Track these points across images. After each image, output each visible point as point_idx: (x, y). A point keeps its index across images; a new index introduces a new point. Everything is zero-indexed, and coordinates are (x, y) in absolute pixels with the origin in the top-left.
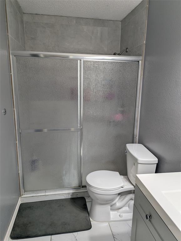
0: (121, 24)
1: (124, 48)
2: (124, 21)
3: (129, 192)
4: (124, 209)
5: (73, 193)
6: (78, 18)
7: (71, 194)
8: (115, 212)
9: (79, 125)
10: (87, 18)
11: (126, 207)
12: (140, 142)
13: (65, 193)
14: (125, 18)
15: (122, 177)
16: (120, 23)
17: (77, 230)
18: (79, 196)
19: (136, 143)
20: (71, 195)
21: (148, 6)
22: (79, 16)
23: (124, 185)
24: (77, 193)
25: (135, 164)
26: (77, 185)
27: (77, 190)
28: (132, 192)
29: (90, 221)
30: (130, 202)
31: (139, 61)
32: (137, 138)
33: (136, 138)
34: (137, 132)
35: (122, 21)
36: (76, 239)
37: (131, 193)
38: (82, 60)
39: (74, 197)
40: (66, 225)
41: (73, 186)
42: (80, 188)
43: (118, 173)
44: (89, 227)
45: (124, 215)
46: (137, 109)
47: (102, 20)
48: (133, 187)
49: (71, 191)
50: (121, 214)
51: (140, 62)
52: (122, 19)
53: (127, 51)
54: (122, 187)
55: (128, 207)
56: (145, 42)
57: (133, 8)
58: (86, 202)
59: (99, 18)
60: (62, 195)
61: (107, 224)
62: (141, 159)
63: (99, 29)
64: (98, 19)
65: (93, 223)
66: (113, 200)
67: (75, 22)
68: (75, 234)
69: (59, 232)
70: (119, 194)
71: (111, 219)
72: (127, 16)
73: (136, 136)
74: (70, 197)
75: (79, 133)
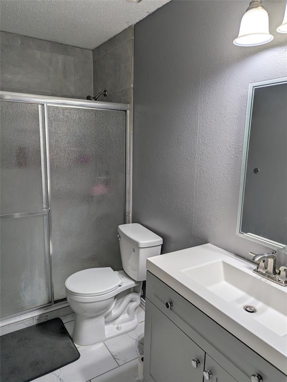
0: (93, 55)
1: (101, 90)
2: (97, 51)
3: (128, 291)
4: (121, 318)
5: (40, 316)
6: (25, 38)
7: (37, 317)
8: (111, 325)
9: (44, 206)
10: (40, 39)
11: (125, 313)
12: (134, 221)
13: (26, 319)
14: (98, 48)
15: (117, 272)
16: (92, 52)
17: (59, 365)
18: (49, 318)
19: (129, 223)
20: (38, 320)
21: (133, 38)
22: (26, 35)
23: (122, 283)
24: (47, 314)
25: (136, 250)
26: (46, 302)
27: (46, 309)
28: (132, 290)
29: (76, 348)
30: (129, 305)
31: (126, 111)
32: (131, 215)
33: (129, 217)
34: (130, 208)
35: (93, 51)
36: (60, 379)
37: (131, 292)
38: (45, 104)
39: (43, 320)
40: (38, 364)
41: (39, 305)
42: (51, 305)
43: (110, 268)
44: (76, 356)
45: (122, 325)
46: (127, 175)
47: (64, 44)
48: (134, 282)
49: (37, 313)
50: (119, 326)
51: (128, 111)
52: (93, 48)
53: (105, 95)
54: (120, 286)
55: (127, 314)
56: (132, 85)
57: (112, 36)
58: (63, 324)
59: (60, 42)
60: (21, 323)
61: (101, 345)
62: (143, 242)
63: (60, 57)
64: (58, 43)
65: (80, 349)
66: (107, 307)
67: (20, 42)
68: (57, 372)
69: (30, 379)
70: (116, 297)
71: (107, 336)
72: (102, 45)
73: (129, 214)
74: (35, 322)
75: (45, 217)
